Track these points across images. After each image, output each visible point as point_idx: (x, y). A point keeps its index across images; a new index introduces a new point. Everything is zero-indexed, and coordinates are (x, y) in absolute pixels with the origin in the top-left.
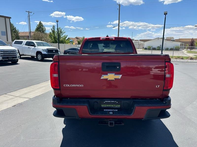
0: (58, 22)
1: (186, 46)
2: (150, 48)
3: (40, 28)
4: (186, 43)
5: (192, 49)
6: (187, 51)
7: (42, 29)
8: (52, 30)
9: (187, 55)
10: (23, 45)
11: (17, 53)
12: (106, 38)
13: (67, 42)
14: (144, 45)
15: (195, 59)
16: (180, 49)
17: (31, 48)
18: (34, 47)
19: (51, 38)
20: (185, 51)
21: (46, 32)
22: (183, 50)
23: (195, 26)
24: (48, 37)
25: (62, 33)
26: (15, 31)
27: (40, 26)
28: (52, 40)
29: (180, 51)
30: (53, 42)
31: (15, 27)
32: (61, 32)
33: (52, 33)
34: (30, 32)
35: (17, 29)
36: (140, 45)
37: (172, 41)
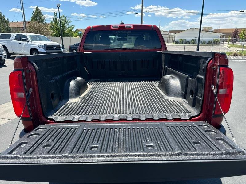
0: (59, 6)
1: (228, 38)
2: (183, 41)
3: (37, 16)
4: (227, 34)
5: (235, 42)
6: (229, 45)
7: (40, 18)
8: (53, 18)
9: (229, 50)
10: (12, 40)
11: (3, 51)
12: (120, 26)
13: (75, 34)
14: (175, 38)
15: (239, 55)
16: (220, 43)
17: (23, 44)
18: (26, 42)
19: (53, 29)
20: (226, 45)
21: (45, 22)
22: (224, 43)
23: (241, 12)
24: (49, 29)
25: (67, 23)
26: (3, 21)
27: (37, 13)
28: (54, 32)
29: (220, 45)
30: (56, 36)
31: (4, 16)
32: (65, 21)
33: (54, 23)
34: (25, 22)
35: (6, 18)
36: (170, 38)
37: (209, 31)
